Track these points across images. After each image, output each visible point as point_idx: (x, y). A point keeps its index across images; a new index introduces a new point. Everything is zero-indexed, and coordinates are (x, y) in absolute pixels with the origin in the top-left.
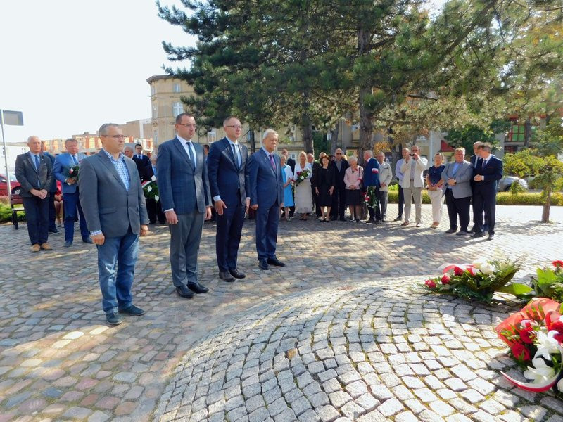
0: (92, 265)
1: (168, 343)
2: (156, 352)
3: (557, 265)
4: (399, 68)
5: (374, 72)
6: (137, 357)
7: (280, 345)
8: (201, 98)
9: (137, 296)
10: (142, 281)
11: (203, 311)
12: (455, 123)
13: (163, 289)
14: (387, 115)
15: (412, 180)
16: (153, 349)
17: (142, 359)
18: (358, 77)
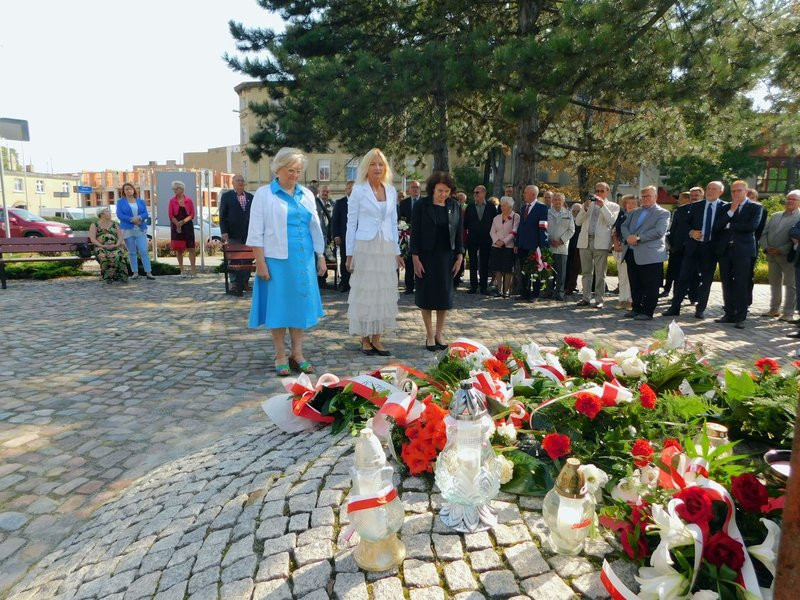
0: (76, 342)
1: (114, 466)
2: (85, 480)
3: (766, 367)
4: (559, 50)
5: (528, 60)
6: (49, 486)
7: (251, 482)
8: (276, 103)
9: (115, 389)
10: (136, 369)
11: (199, 418)
12: (666, 154)
13: (158, 382)
14: (566, 140)
15: (591, 237)
16: (83, 476)
17: (56, 491)
18: (500, 68)
